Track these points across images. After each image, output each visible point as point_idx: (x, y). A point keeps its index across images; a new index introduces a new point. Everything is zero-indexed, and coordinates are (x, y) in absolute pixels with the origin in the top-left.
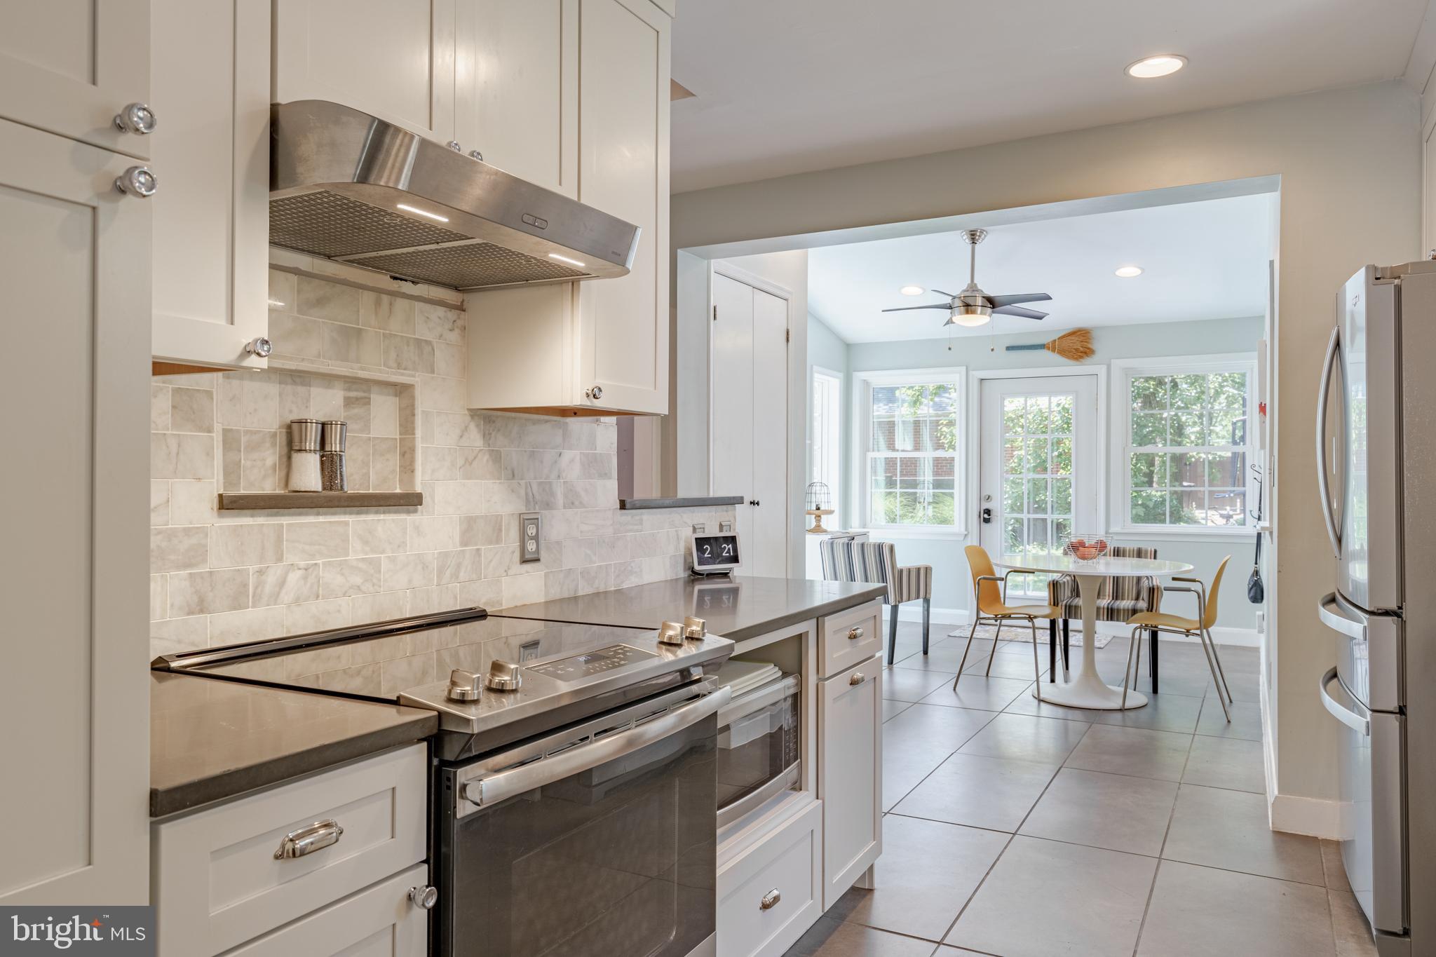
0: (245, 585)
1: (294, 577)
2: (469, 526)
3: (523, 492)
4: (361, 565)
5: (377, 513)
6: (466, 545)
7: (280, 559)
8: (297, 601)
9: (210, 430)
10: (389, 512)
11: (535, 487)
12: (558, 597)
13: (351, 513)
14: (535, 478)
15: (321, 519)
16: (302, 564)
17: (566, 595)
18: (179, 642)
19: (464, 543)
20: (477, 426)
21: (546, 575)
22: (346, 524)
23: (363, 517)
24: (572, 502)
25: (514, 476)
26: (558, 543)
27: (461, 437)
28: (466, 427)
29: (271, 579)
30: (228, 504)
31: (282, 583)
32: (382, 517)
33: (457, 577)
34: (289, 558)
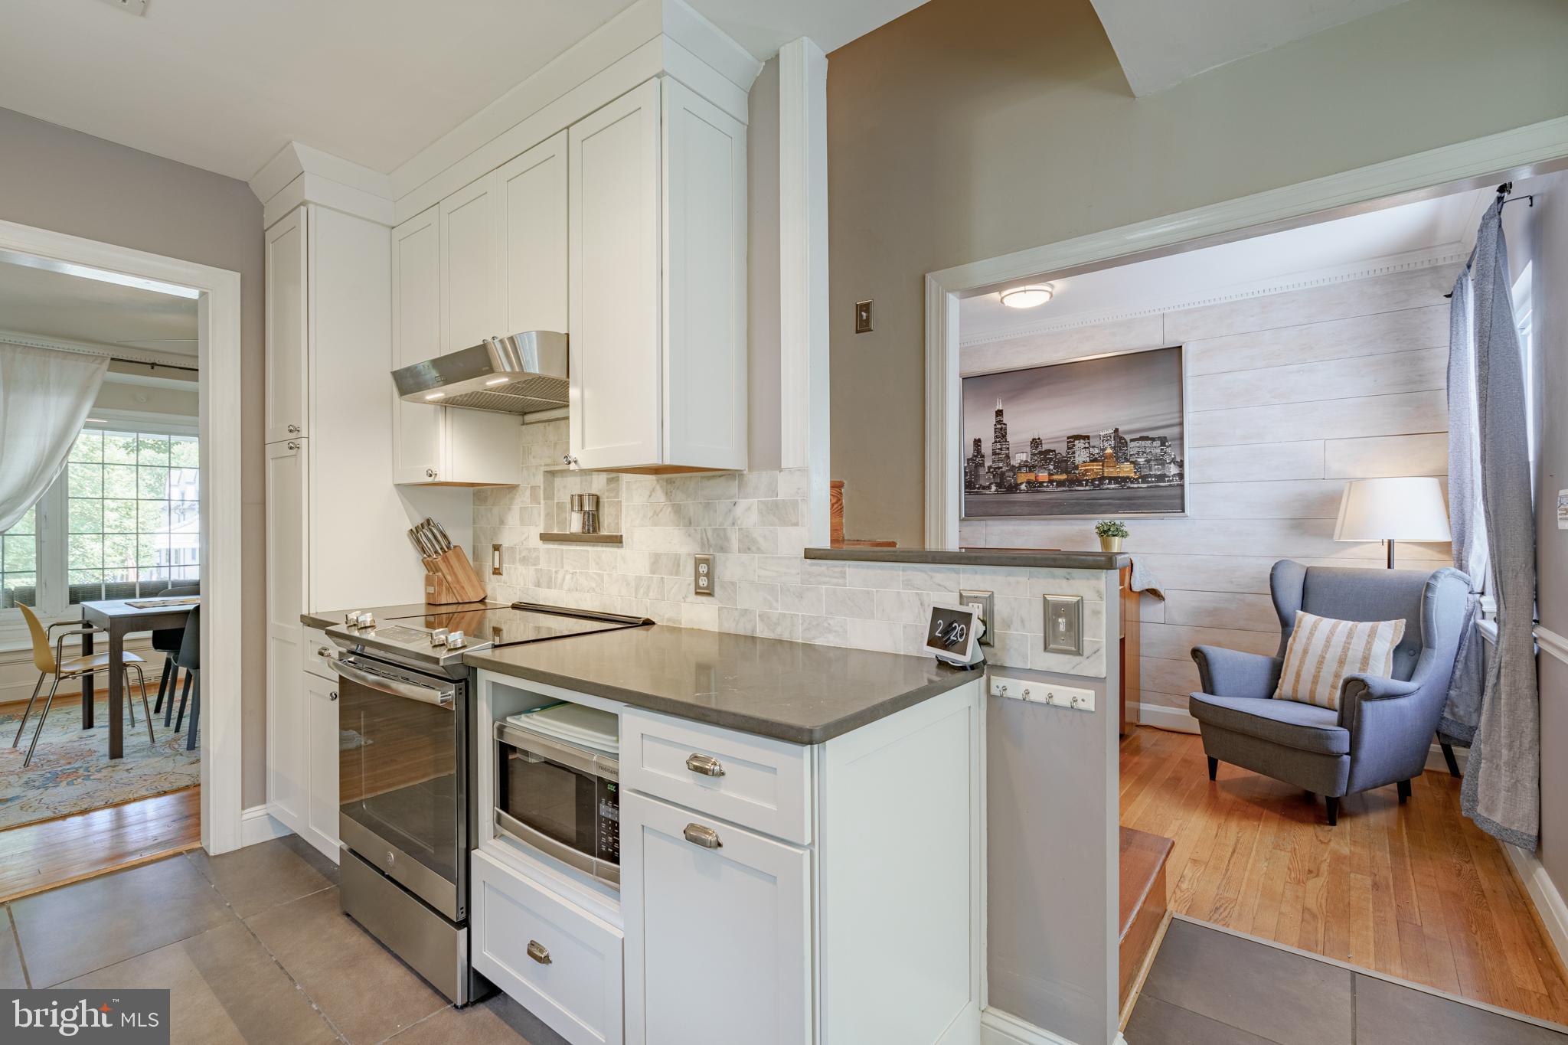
0: (552, 578)
1: (568, 577)
2: (656, 559)
3: (699, 537)
4: (595, 576)
5: (602, 546)
6: (654, 573)
7: (563, 567)
8: (569, 590)
9: (540, 504)
10: (608, 546)
11: (710, 534)
12: (732, 631)
13: (590, 546)
14: (710, 525)
15: (578, 548)
16: (571, 571)
17: (742, 633)
18: (533, 598)
19: (653, 572)
20: (661, 487)
21: (720, 609)
22: (588, 551)
23: (595, 548)
24: (749, 545)
25: (690, 523)
26: (733, 584)
27: (650, 496)
28: (654, 490)
29: (560, 576)
30: (545, 537)
31: (564, 579)
32: (604, 549)
33: (648, 595)
34: (566, 567)
